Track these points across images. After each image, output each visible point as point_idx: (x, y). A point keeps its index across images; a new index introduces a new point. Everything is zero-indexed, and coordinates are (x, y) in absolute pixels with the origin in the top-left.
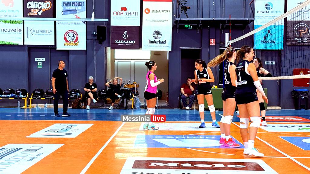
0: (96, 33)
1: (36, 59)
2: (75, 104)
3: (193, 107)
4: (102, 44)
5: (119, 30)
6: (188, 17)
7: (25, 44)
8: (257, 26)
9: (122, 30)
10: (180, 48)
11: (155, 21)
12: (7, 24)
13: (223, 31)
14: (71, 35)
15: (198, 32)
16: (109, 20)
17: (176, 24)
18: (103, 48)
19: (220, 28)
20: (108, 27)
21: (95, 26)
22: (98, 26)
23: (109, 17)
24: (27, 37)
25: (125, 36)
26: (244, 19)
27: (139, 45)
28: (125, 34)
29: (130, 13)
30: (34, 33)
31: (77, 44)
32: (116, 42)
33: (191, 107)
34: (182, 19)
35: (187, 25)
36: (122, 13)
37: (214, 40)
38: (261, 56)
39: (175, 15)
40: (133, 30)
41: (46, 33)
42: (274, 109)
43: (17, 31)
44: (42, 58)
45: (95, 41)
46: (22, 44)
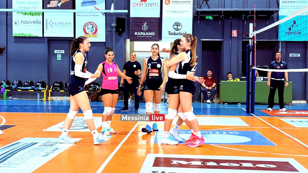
0: (116, 25)
1: (56, 52)
2: (94, 96)
3: (214, 101)
4: (121, 36)
5: (138, 22)
6: (209, 8)
7: (44, 36)
8: (281, 17)
9: (141, 21)
10: (201, 40)
11: (175, 12)
12: (27, 16)
13: (245, 22)
14: (90, 26)
15: (220, 24)
16: (128, 12)
17: (197, 15)
18: (122, 40)
19: (243, 19)
20: (127, 19)
21: (114, 18)
22: (117, 18)
23: (129, 9)
24: (47, 29)
25: (145, 27)
26: (268, 9)
27: (159, 37)
28: (145, 25)
29: (149, 4)
30: (53, 25)
31: (96, 36)
32: (136, 34)
33: (212, 100)
34: (203, 10)
35: (208, 16)
36: (142, 4)
37: (236, 31)
38: (286, 48)
39: (196, 6)
40: (153, 22)
41: (65, 25)
42: (300, 103)
43: (37, 23)
44: (62, 51)
45: (114, 33)
46: (42, 36)
